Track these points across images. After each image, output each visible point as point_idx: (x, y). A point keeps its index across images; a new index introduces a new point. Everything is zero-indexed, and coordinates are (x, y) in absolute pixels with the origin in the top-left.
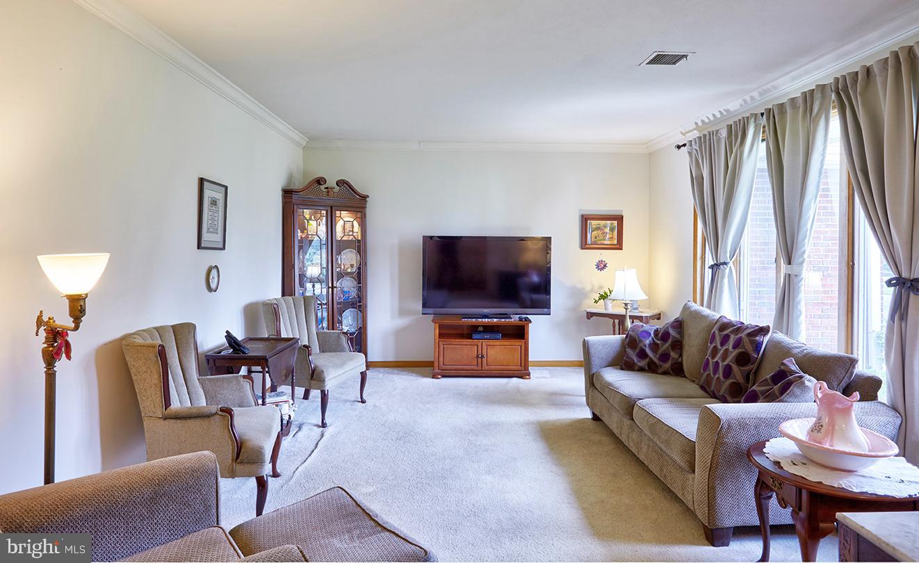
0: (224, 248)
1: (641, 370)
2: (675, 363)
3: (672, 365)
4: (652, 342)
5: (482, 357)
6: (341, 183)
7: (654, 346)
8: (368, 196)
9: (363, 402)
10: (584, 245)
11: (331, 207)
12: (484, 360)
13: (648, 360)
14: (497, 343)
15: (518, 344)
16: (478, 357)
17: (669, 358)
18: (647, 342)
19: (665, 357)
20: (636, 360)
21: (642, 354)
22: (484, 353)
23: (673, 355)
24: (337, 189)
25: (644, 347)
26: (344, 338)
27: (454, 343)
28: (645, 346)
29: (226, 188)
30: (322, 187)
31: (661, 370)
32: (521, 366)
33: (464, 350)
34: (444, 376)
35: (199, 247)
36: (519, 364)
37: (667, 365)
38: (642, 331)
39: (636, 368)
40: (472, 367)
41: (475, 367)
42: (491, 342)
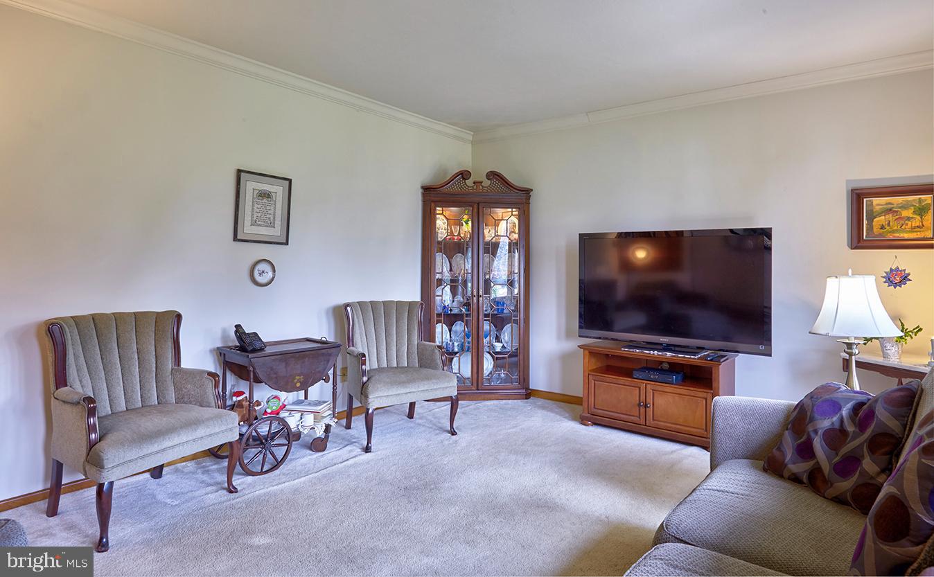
0: (287, 243)
1: (795, 479)
2: (866, 485)
3: (857, 487)
4: (837, 426)
5: (646, 406)
6: (493, 175)
7: (836, 437)
8: (532, 190)
9: (453, 433)
10: (858, 241)
11: (478, 204)
12: (650, 411)
13: (812, 463)
14: (669, 388)
15: (700, 394)
16: (639, 405)
17: (854, 470)
18: (825, 424)
19: (848, 465)
20: (788, 459)
21: (806, 450)
22: (650, 400)
23: (869, 464)
24: (487, 183)
25: (812, 435)
26: (438, 354)
27: (608, 380)
28: (816, 432)
29: (290, 181)
30: (469, 182)
31: (831, 492)
32: (706, 430)
33: (621, 393)
34: (595, 424)
35: (235, 239)
36: (704, 428)
37: (845, 485)
38: (827, 401)
39: (786, 474)
40: (632, 418)
41: (635, 419)
42: (659, 386)
